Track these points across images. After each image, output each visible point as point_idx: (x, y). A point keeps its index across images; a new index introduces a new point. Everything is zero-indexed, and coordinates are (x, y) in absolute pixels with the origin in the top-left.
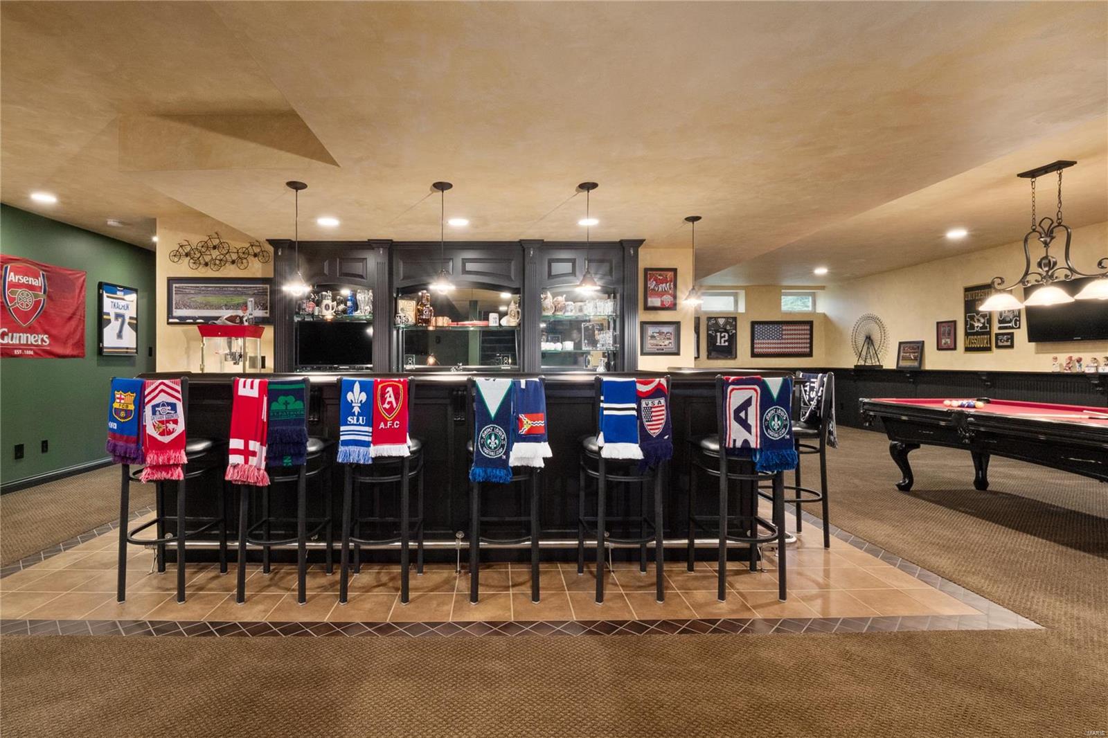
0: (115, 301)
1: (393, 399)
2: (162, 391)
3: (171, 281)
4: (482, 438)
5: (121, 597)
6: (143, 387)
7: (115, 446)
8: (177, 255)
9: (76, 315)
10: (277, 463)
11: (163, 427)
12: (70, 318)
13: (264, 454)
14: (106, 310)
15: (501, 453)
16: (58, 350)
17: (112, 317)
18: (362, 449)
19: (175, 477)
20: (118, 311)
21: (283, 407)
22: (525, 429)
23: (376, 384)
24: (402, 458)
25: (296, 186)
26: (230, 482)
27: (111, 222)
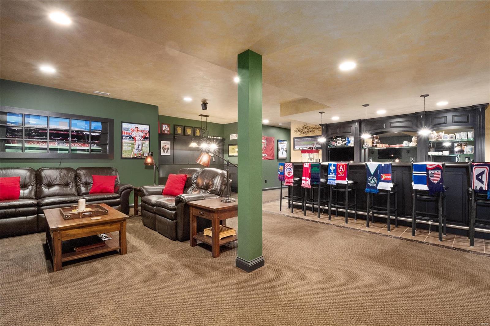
0: (282, 144)
1: (342, 169)
2: (288, 166)
3: (294, 138)
4: (369, 180)
5: (281, 210)
6: (285, 165)
7: (279, 177)
8: (296, 131)
9: (272, 149)
10: (313, 183)
11: (289, 174)
12: (271, 150)
13: (310, 181)
14: (279, 147)
15: (375, 185)
16: (269, 158)
17: (281, 149)
18: (334, 181)
19: (291, 185)
20: (282, 147)
21: (314, 170)
22: (383, 179)
23: (337, 164)
24: (345, 184)
25: (322, 113)
26: (303, 187)
27: (280, 124)
